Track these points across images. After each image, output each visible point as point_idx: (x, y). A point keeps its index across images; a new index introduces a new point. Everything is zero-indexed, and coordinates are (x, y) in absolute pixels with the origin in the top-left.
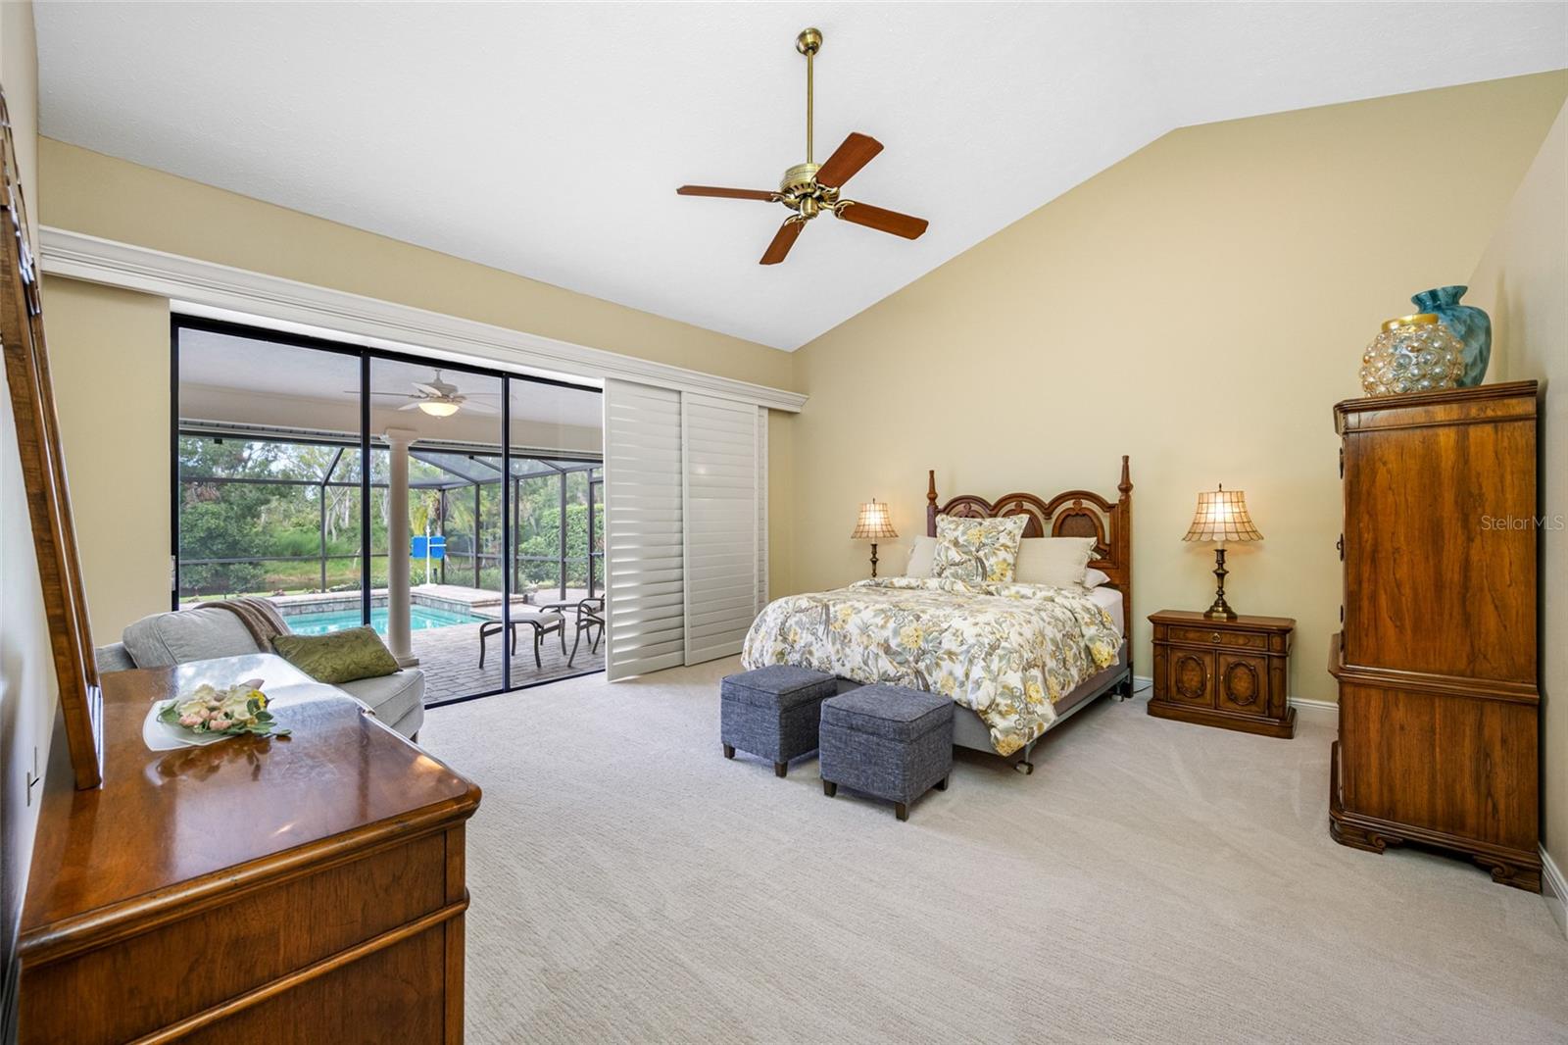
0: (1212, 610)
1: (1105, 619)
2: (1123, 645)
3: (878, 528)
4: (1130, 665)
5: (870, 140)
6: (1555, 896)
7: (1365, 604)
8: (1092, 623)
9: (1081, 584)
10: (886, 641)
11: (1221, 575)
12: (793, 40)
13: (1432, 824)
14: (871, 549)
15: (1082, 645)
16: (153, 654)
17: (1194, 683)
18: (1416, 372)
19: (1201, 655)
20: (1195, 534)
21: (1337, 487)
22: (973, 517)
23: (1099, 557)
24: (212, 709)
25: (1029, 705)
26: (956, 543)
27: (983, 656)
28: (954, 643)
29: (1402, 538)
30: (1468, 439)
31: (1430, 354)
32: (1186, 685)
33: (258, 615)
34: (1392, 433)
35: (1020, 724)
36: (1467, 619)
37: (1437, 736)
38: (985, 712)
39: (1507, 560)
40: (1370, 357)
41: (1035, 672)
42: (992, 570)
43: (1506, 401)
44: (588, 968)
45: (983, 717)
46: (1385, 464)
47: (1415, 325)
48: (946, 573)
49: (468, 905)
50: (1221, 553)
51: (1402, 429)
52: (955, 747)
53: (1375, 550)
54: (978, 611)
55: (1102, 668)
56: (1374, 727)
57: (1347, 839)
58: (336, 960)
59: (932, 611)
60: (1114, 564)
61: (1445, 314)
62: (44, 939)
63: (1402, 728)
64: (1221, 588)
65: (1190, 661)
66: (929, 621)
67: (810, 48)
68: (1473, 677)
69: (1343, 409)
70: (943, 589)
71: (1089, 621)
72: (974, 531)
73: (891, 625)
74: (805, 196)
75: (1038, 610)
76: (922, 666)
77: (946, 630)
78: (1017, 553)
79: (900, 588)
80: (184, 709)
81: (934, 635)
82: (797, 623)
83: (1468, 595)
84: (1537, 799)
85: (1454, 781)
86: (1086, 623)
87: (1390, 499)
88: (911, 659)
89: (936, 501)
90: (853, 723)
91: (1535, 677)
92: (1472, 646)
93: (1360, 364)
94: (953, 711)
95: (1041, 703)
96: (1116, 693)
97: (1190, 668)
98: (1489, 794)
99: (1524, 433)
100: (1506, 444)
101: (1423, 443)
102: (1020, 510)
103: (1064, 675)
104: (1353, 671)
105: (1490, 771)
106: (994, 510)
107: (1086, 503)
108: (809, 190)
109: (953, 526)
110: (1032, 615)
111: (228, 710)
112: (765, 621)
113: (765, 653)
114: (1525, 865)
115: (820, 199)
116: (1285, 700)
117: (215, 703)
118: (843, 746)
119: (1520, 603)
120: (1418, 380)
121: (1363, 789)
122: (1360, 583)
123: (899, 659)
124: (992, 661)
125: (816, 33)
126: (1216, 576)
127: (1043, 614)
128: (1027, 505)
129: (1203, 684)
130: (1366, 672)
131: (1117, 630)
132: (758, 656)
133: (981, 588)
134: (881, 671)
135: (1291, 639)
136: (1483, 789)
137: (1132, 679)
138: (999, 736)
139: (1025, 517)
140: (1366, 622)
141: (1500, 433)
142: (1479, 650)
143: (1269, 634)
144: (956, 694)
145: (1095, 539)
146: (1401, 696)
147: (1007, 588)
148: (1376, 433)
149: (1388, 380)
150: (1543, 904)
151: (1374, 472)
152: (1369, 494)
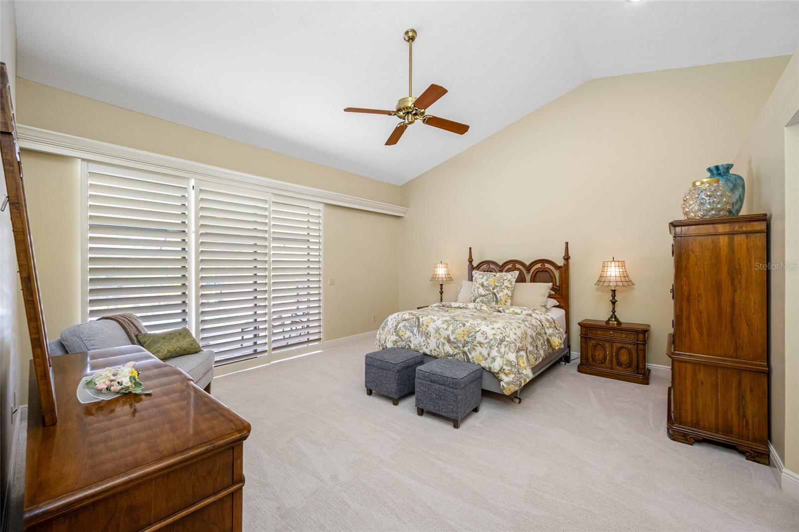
0: (609, 320)
1: (557, 325)
2: (566, 338)
3: (443, 276)
4: (569, 347)
5: (441, 87)
6: (776, 467)
7: (684, 321)
8: (551, 327)
9: (545, 306)
10: (448, 336)
11: (614, 303)
12: (402, 35)
13: (717, 431)
14: (440, 286)
15: (546, 338)
16: (76, 344)
17: (600, 357)
18: (709, 207)
19: (604, 342)
20: (601, 281)
21: (670, 261)
22: (491, 271)
23: (554, 293)
24: (112, 381)
25: (520, 370)
26: (483, 285)
27: (497, 345)
28: (482, 338)
29: (702, 290)
30: (734, 241)
31: (716, 198)
32: (597, 357)
33: (130, 323)
34: (697, 238)
35: (515, 379)
36: (733, 330)
37: (719, 388)
38: (498, 373)
39: (753, 302)
40: (687, 199)
41: (522, 353)
42: (501, 299)
43: (752, 223)
44: (300, 507)
45: (496, 376)
46: (694, 252)
47: (709, 183)
48: (478, 300)
49: (244, 483)
50: (614, 291)
51: (702, 236)
52: (483, 390)
53: (689, 296)
54: (494, 322)
55: (555, 349)
56: (688, 382)
57: (676, 438)
58: (179, 515)
59: (471, 321)
60: (561, 296)
61: (723, 178)
62: (37, 512)
63: (702, 383)
64: (614, 309)
65: (598, 346)
66: (470, 327)
67: (411, 38)
68: (736, 358)
69: (674, 225)
70: (476, 309)
71: (549, 326)
72: (492, 279)
73: (451, 328)
74: (408, 113)
75: (523, 321)
76: (466, 349)
77: (478, 331)
78: (513, 290)
79: (455, 308)
80: (97, 380)
81: (471, 334)
82: (403, 326)
83: (734, 318)
84: (767, 419)
85: (727, 409)
86: (548, 327)
87: (697, 270)
88: (461, 346)
89: (473, 263)
90: (433, 379)
91: (766, 359)
92: (736, 343)
93: (682, 202)
94: (482, 373)
95: (525, 369)
96: (562, 361)
97: (598, 349)
98: (744, 416)
99: (761, 239)
100: (752, 244)
101: (712, 242)
102: (515, 269)
103: (537, 354)
104: (678, 355)
105: (745, 405)
106: (502, 268)
107: (547, 265)
108: (410, 110)
109: (481, 276)
110: (521, 324)
111: (120, 381)
112: (387, 324)
113: (387, 341)
114: (762, 451)
115: (416, 114)
116: (645, 366)
117: (113, 378)
118: (427, 390)
119: (759, 322)
120: (710, 211)
121: (683, 413)
122: (682, 311)
123: (455, 345)
124: (501, 347)
125: (414, 31)
126: (611, 303)
127: (526, 323)
128: (518, 266)
129: (605, 357)
130: (685, 355)
131: (563, 331)
132: (383, 342)
133: (495, 309)
134: (446, 351)
135: (648, 335)
136: (741, 414)
137: (570, 353)
138: (504, 385)
139: (517, 273)
140: (685, 330)
141: (749, 239)
142: (740, 345)
143: (637, 332)
144: (484, 364)
145: (552, 284)
146: (702, 367)
147: (508, 309)
148: (690, 237)
149: (696, 211)
150: (770, 471)
151: (688, 256)
152: (686, 267)
